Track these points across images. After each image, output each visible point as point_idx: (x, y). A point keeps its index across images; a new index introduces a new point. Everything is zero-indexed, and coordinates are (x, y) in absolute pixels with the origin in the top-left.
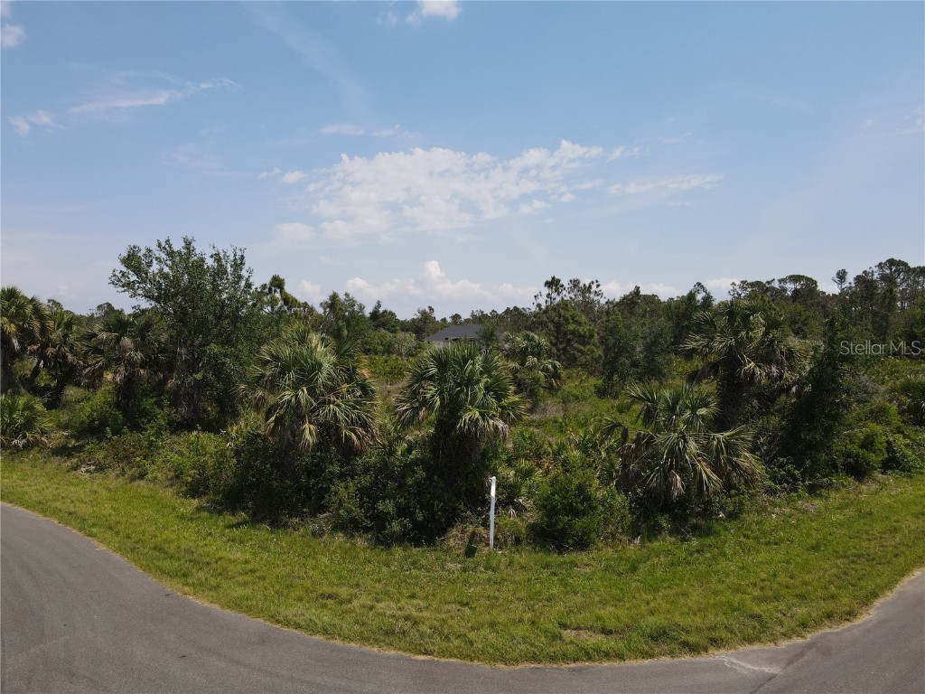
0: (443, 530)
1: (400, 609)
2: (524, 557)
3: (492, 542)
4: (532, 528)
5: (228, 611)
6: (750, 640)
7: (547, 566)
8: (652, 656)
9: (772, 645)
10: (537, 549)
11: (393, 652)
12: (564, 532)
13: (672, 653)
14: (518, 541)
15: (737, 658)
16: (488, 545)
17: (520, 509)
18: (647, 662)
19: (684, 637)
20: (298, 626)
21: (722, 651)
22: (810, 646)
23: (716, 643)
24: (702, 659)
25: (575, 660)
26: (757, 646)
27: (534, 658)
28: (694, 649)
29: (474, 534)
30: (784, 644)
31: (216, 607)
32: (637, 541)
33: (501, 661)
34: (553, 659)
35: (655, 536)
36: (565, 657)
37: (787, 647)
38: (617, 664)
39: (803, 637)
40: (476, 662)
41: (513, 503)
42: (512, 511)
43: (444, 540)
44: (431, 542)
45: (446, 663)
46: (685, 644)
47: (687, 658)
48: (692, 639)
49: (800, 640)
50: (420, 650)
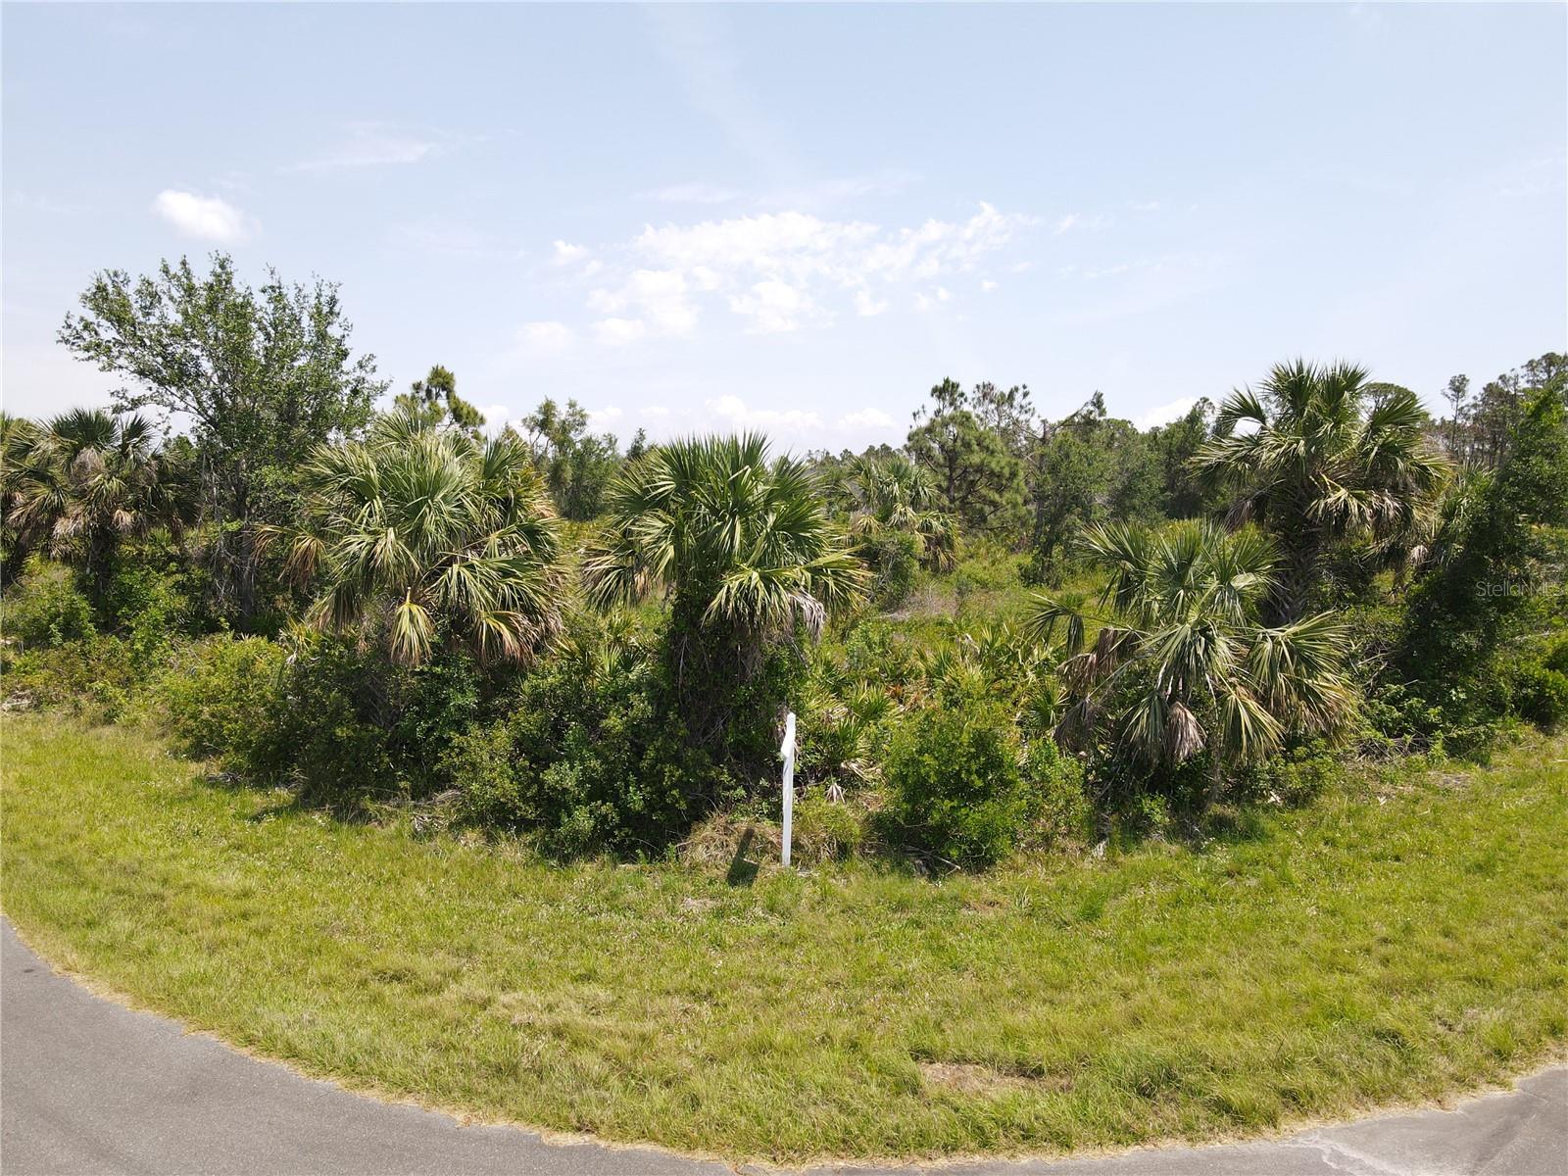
0: (681, 826)
1: (550, 1008)
2: (857, 884)
3: (786, 852)
4: (878, 824)
5: (148, 1014)
6: (1374, 1093)
7: (902, 906)
8: (1139, 1138)
9: (1431, 1106)
10: (885, 867)
11: (501, 1124)
12: (941, 833)
13: (1189, 1130)
14: (843, 851)
15: (1352, 1144)
16: (777, 859)
17: (850, 782)
18: (1129, 1153)
19: (1219, 1089)
20: (292, 1053)
21: (1313, 1123)
22: (1523, 1107)
23: (1296, 1101)
24: (1264, 1144)
25: (949, 1149)
26: (1396, 1111)
27: (846, 1144)
28: (1241, 1117)
29: (749, 834)
30: (1461, 1102)
31: (123, 1001)
32: (1100, 849)
33: (765, 1150)
34: (893, 1145)
35: (1137, 840)
36: (922, 1141)
37: (1470, 1110)
38: (1052, 1158)
39: (1503, 1084)
40: (700, 1155)
41: (837, 772)
42: (835, 788)
43: (684, 848)
44: (656, 852)
45: (626, 1154)
46: (1223, 1107)
47: (1227, 1143)
48: (1238, 1093)
49: (1497, 1093)
50: (567, 1119)
